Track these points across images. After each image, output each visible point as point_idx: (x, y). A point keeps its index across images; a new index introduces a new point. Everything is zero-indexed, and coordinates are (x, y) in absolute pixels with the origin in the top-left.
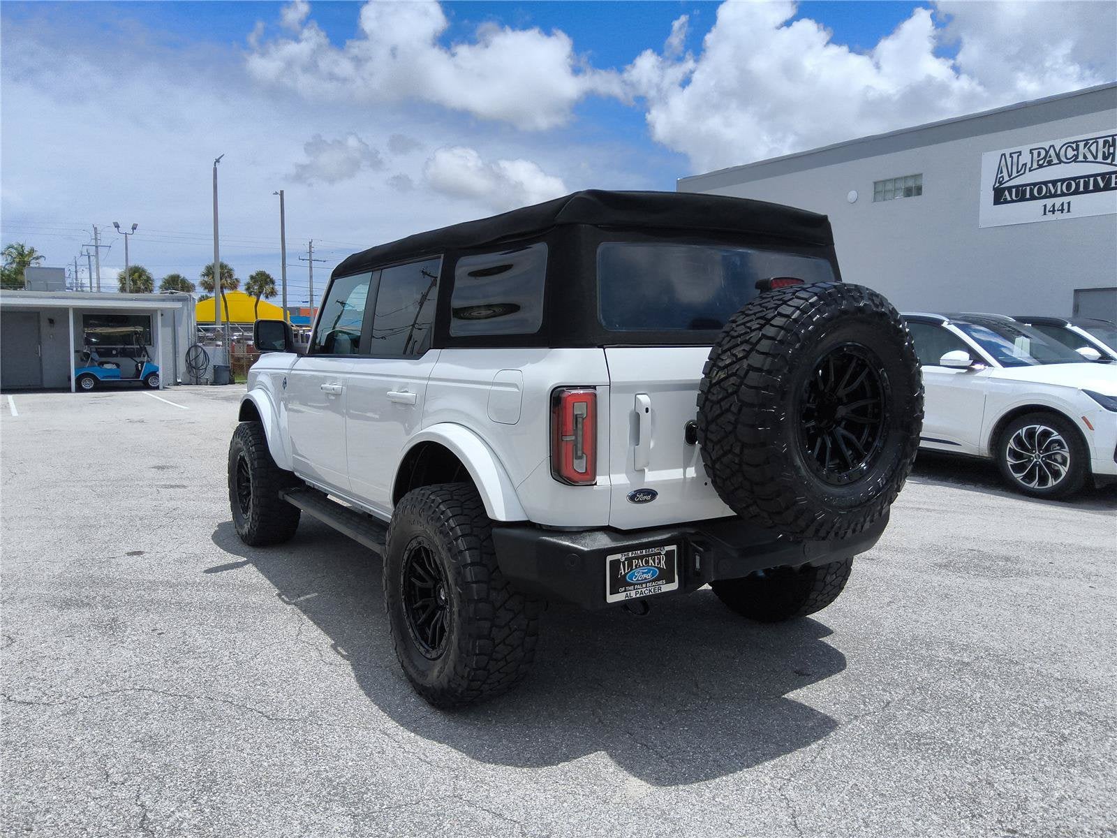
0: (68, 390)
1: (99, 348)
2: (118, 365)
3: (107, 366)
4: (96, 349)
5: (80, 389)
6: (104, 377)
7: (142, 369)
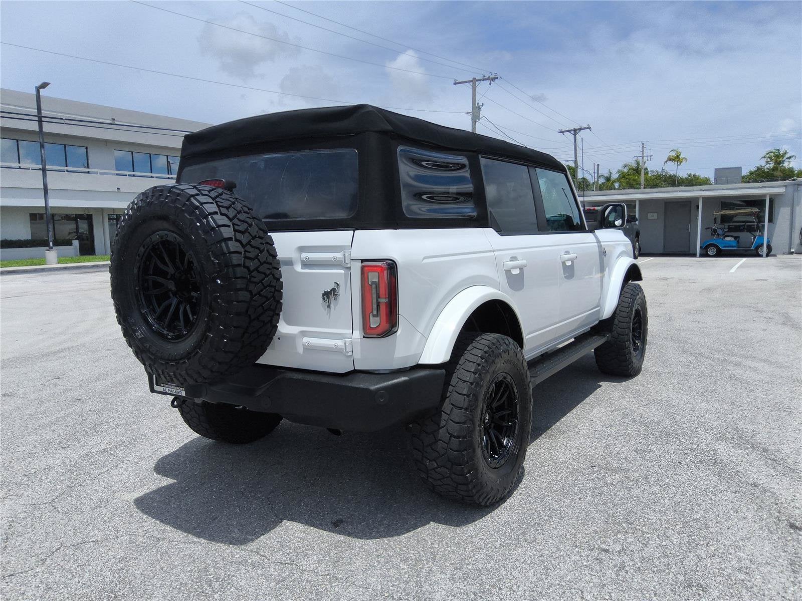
0: (694, 255)
1: (730, 226)
2: (736, 238)
3: (728, 239)
4: (729, 226)
5: (704, 255)
6: (724, 247)
7: (754, 240)
